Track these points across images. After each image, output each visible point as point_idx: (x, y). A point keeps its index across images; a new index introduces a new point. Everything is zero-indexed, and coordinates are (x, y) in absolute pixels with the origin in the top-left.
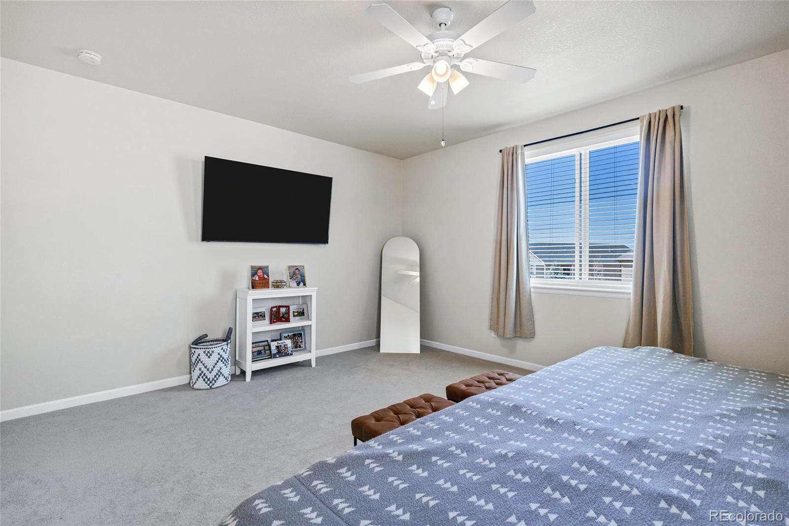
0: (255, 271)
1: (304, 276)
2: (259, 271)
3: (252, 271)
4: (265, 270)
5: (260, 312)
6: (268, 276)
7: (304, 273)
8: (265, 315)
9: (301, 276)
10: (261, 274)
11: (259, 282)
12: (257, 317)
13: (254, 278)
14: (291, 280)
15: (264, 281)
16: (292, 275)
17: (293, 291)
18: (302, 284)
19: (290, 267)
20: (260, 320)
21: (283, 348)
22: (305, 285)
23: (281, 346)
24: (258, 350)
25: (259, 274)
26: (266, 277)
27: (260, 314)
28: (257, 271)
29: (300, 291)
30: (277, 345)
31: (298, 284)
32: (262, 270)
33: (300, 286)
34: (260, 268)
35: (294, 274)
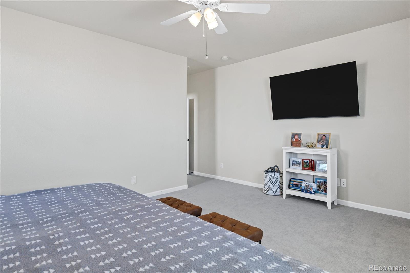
0: (294, 135)
1: (328, 141)
2: (296, 136)
3: (292, 136)
4: (299, 135)
5: (298, 161)
6: (301, 139)
7: (329, 139)
8: (300, 164)
9: (326, 141)
10: (297, 138)
11: (295, 142)
12: (296, 164)
13: (293, 140)
14: (318, 143)
15: (298, 142)
16: (319, 140)
17: (318, 151)
18: (325, 147)
19: (319, 134)
20: (297, 166)
21: (310, 188)
22: (327, 147)
23: (309, 185)
24: (297, 184)
25: (295, 138)
26: (299, 140)
27: (297, 162)
28: (295, 135)
29: (324, 151)
30: (306, 184)
31: (323, 147)
32: (298, 136)
33: (324, 147)
34: (297, 134)
35: (322, 139)
